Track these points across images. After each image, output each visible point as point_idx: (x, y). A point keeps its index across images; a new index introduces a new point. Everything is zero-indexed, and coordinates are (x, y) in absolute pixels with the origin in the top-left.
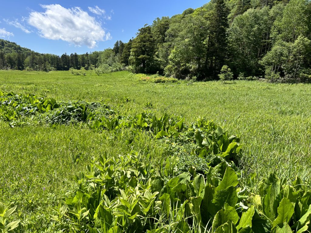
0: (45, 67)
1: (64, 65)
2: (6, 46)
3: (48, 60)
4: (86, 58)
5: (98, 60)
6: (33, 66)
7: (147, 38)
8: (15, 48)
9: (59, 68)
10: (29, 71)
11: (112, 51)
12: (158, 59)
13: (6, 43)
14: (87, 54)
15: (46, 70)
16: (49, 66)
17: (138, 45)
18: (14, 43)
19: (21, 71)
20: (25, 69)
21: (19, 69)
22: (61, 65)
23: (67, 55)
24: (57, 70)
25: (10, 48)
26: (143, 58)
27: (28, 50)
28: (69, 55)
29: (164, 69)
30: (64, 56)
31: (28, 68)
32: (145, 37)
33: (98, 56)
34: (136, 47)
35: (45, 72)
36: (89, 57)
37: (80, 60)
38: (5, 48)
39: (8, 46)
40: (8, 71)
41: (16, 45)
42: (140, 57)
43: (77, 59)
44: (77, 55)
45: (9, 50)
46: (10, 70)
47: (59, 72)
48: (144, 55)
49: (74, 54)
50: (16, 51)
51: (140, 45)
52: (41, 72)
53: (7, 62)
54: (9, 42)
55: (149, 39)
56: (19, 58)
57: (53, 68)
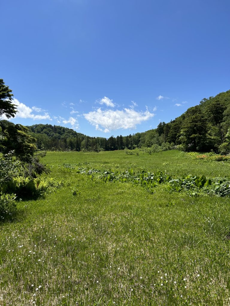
0: (96, 148)
1: (111, 146)
2: (66, 132)
3: (98, 143)
4: (130, 139)
5: (140, 141)
6: (87, 148)
7: (199, 118)
8: (73, 133)
9: (107, 149)
10: (84, 152)
11: (155, 132)
12: (211, 137)
13: (66, 130)
14: (130, 136)
15: (97, 151)
16: (99, 148)
17: (189, 125)
18: (72, 130)
19: (79, 152)
20: (81, 150)
21: (77, 150)
22: (108, 146)
23: (114, 137)
24: (105, 151)
25: (69, 134)
26: (195, 137)
27: (82, 134)
28: (116, 138)
29: (218, 147)
30: (112, 138)
31: (83, 149)
32: (196, 118)
33: (140, 138)
34: (187, 128)
35: (96, 153)
36: (132, 139)
37: (124, 141)
38: (66, 134)
39: (67, 133)
40: (69, 152)
41: (73, 131)
42: (192, 136)
43: (122, 141)
44: (122, 137)
45: (68, 135)
46: (70, 152)
47: (107, 152)
48: (196, 134)
49: (119, 136)
50: (73, 136)
51: (192, 125)
52: (93, 153)
53: (69, 145)
54: (68, 129)
55: (201, 119)
56: (77, 141)
57: (102, 149)
